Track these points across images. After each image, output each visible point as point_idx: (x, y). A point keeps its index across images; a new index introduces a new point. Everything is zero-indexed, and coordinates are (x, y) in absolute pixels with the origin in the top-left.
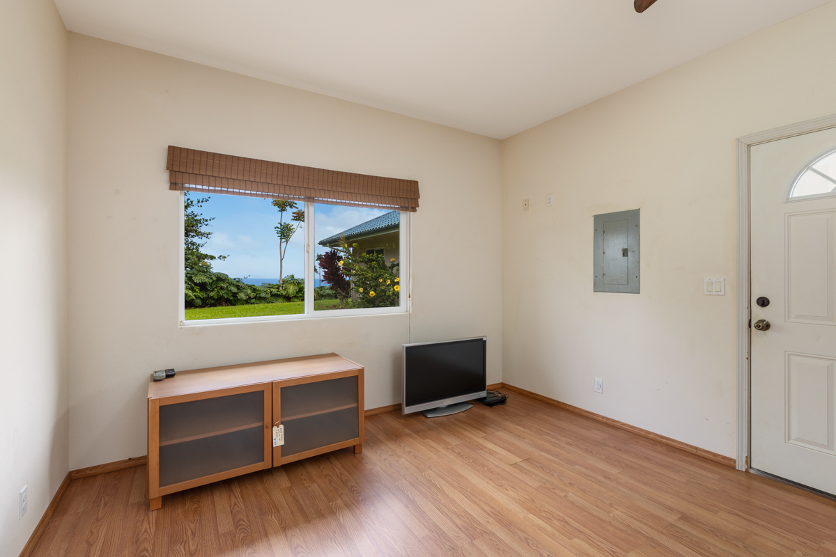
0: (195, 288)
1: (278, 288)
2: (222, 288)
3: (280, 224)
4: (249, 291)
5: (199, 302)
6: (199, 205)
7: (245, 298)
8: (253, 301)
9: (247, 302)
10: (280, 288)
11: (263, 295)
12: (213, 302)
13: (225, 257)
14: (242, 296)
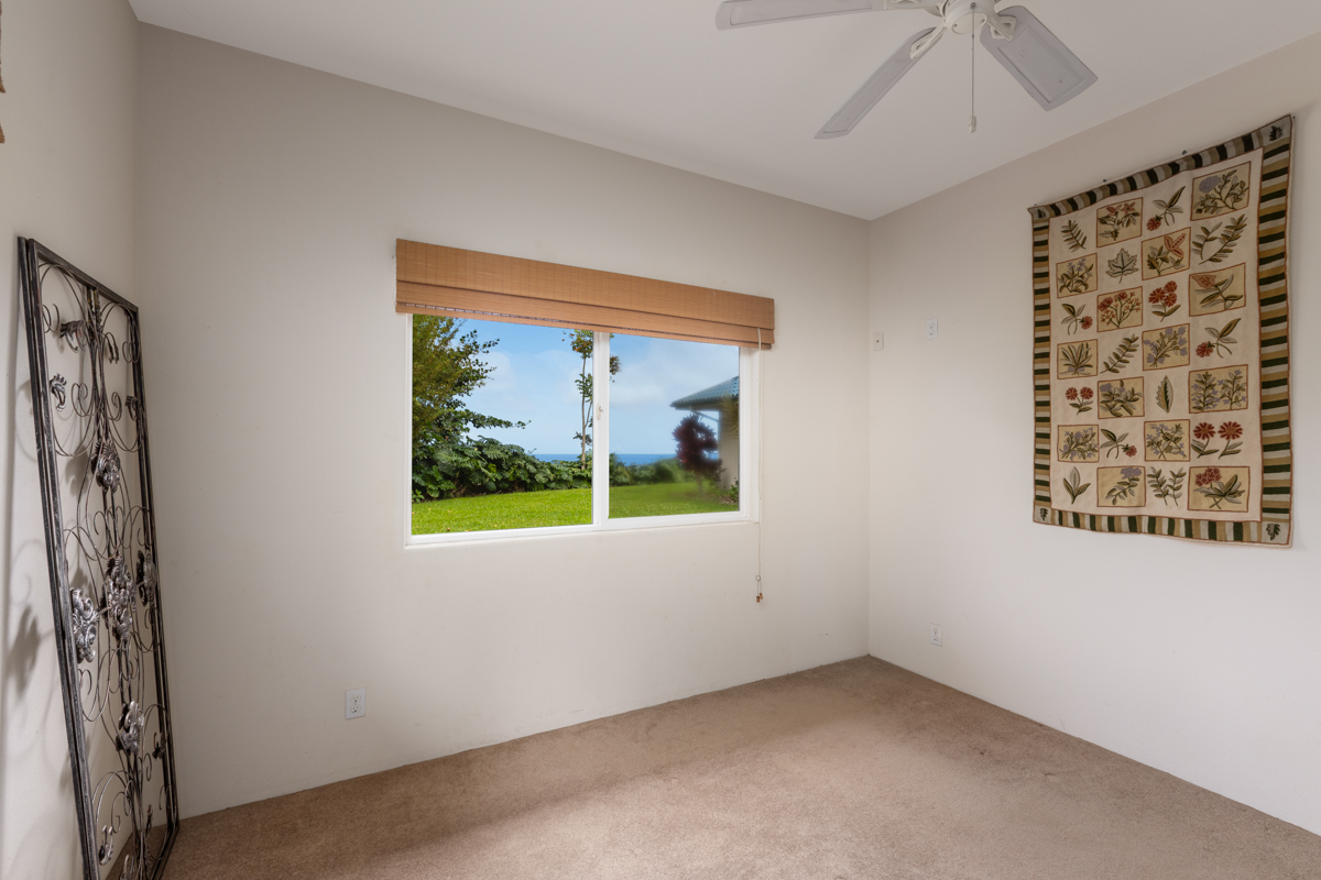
0: (491, 465)
1: (580, 468)
2: (519, 467)
3: (582, 375)
4: (549, 472)
5: (492, 486)
6: (485, 350)
7: (544, 481)
8: (553, 485)
9: (546, 487)
10: (583, 468)
11: (565, 477)
12: (507, 486)
13: (523, 424)
14: (540, 478)
